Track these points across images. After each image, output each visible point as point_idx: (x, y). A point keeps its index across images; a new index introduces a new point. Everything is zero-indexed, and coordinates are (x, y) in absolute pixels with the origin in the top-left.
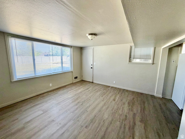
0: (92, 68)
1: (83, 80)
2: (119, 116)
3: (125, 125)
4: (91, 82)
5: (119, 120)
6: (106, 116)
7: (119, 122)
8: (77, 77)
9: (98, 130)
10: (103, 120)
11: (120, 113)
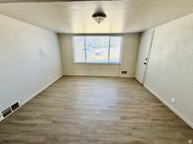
0: (145, 64)
1: (134, 78)
2: (90, 131)
3: (78, 141)
4: (141, 84)
5: (82, 131)
6: (84, 118)
7: (81, 133)
8: (126, 72)
9: (64, 116)
10: (78, 117)
11: (97, 131)
